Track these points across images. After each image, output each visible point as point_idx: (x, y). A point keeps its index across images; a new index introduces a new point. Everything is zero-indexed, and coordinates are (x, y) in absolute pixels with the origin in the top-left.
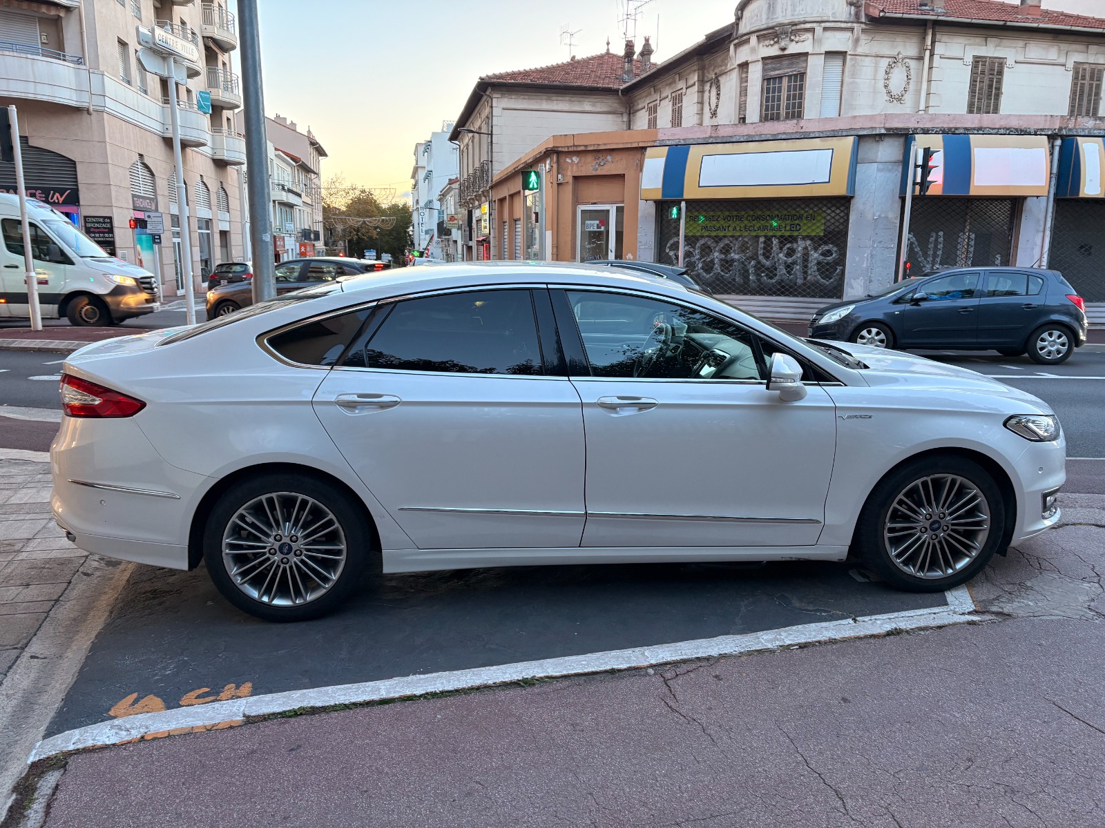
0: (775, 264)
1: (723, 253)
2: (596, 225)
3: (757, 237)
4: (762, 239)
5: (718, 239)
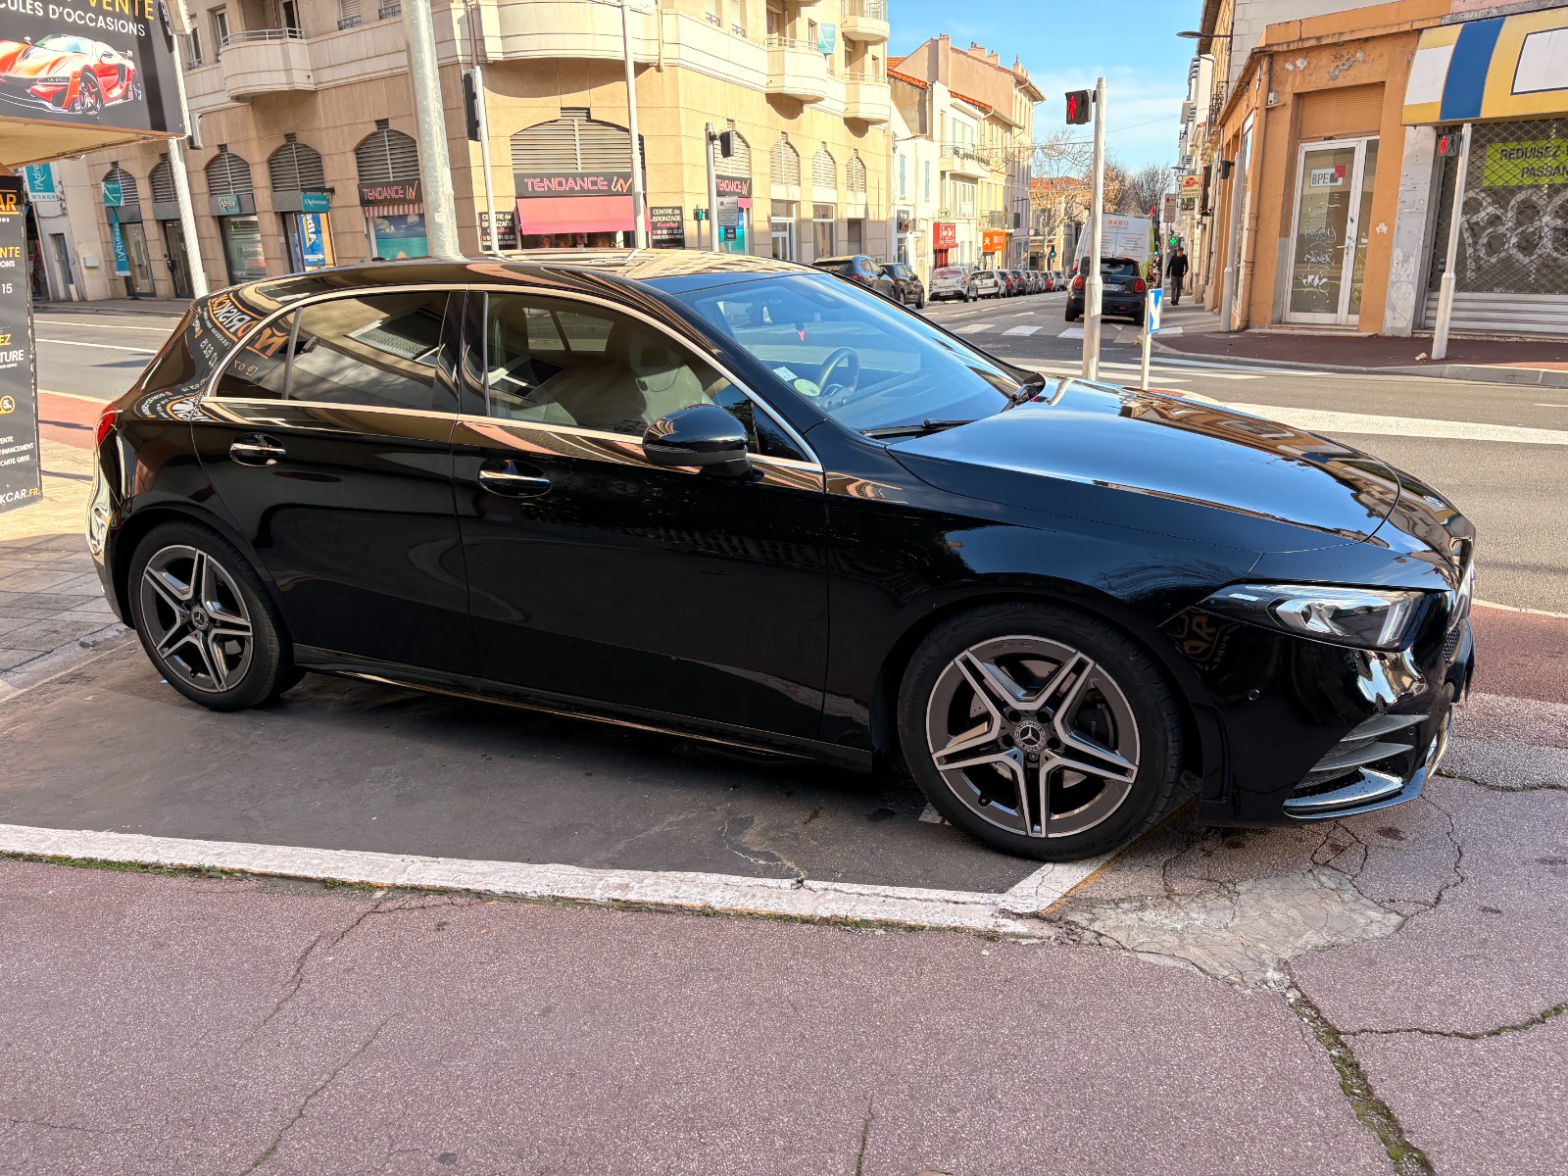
1: (1559, 217)
2: (1329, 177)
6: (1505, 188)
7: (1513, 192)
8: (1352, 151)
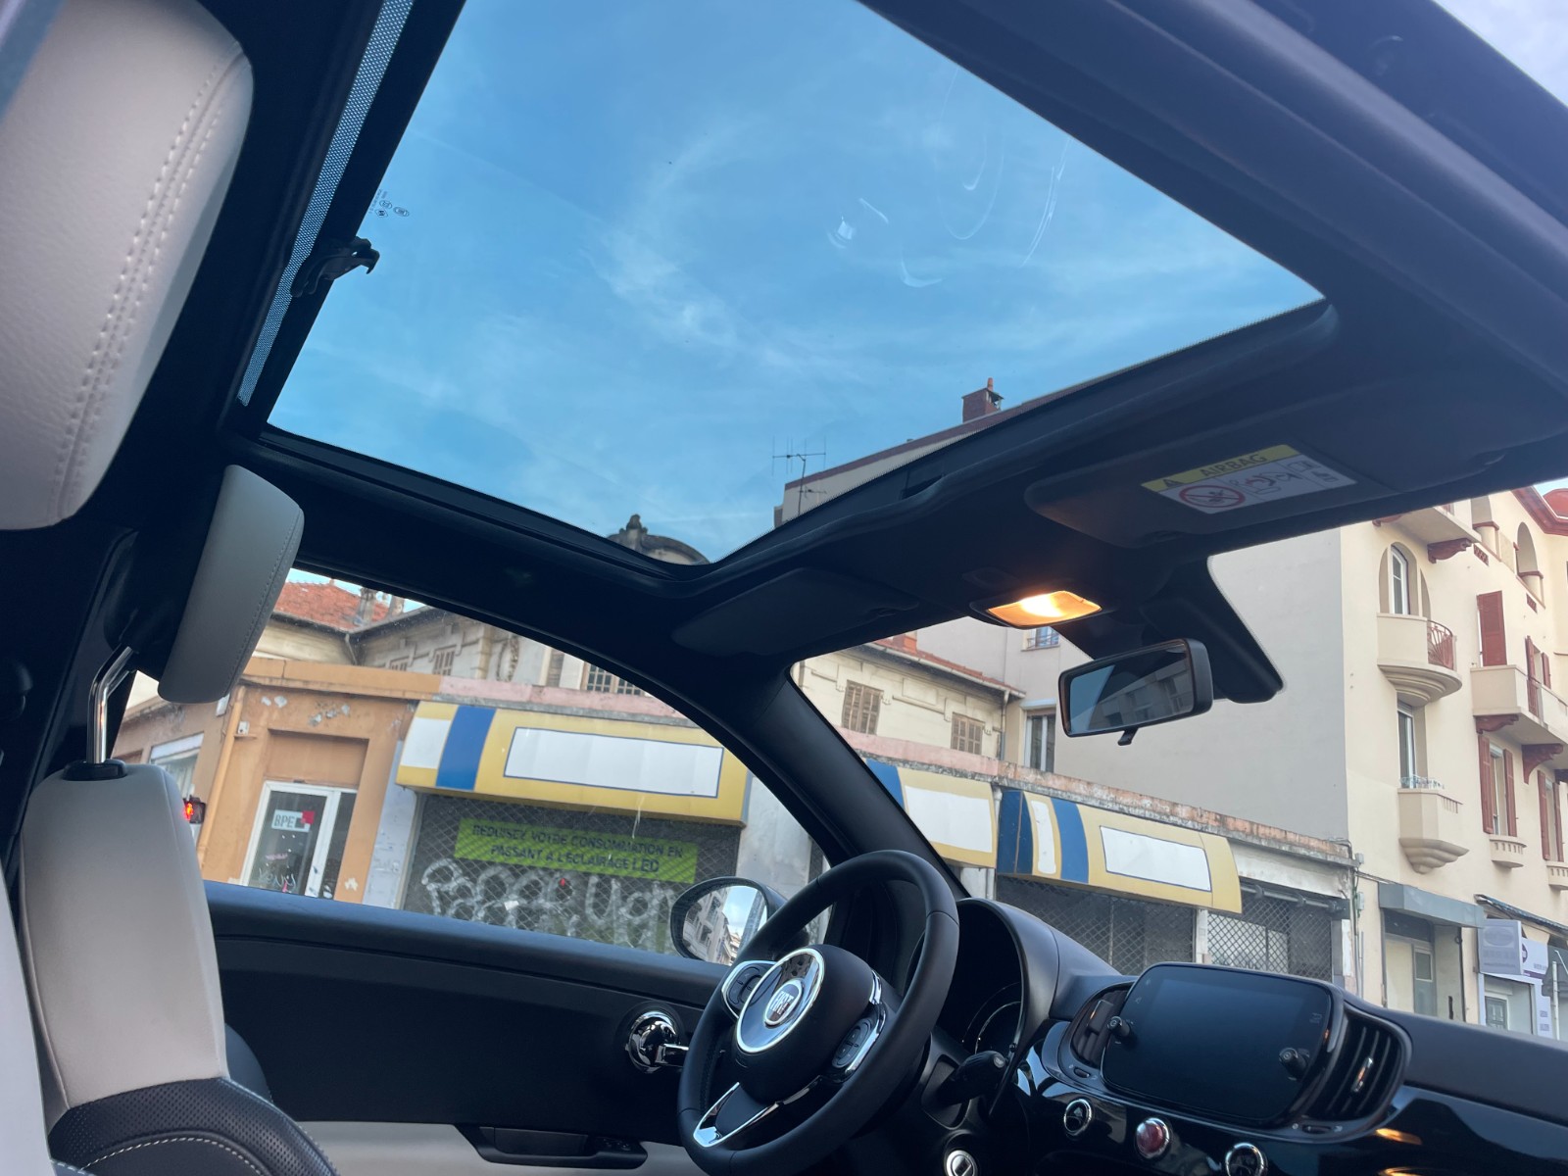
0: (612, 922)
1: (526, 897)
2: (294, 821)
3: (587, 874)
4: (594, 880)
5: (517, 871)
6: (476, 861)
7: (483, 866)
8: (324, 799)
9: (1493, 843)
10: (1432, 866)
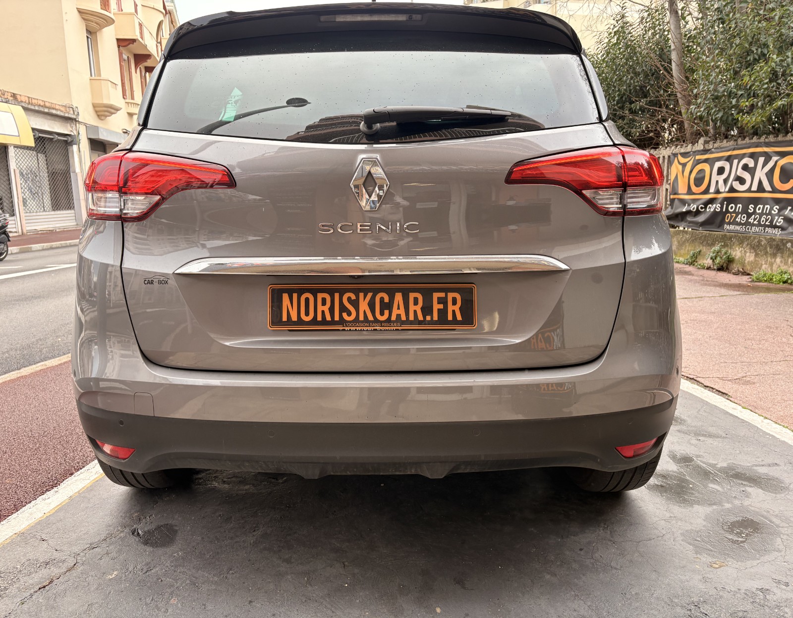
9: (127, 104)
10: (106, 116)
